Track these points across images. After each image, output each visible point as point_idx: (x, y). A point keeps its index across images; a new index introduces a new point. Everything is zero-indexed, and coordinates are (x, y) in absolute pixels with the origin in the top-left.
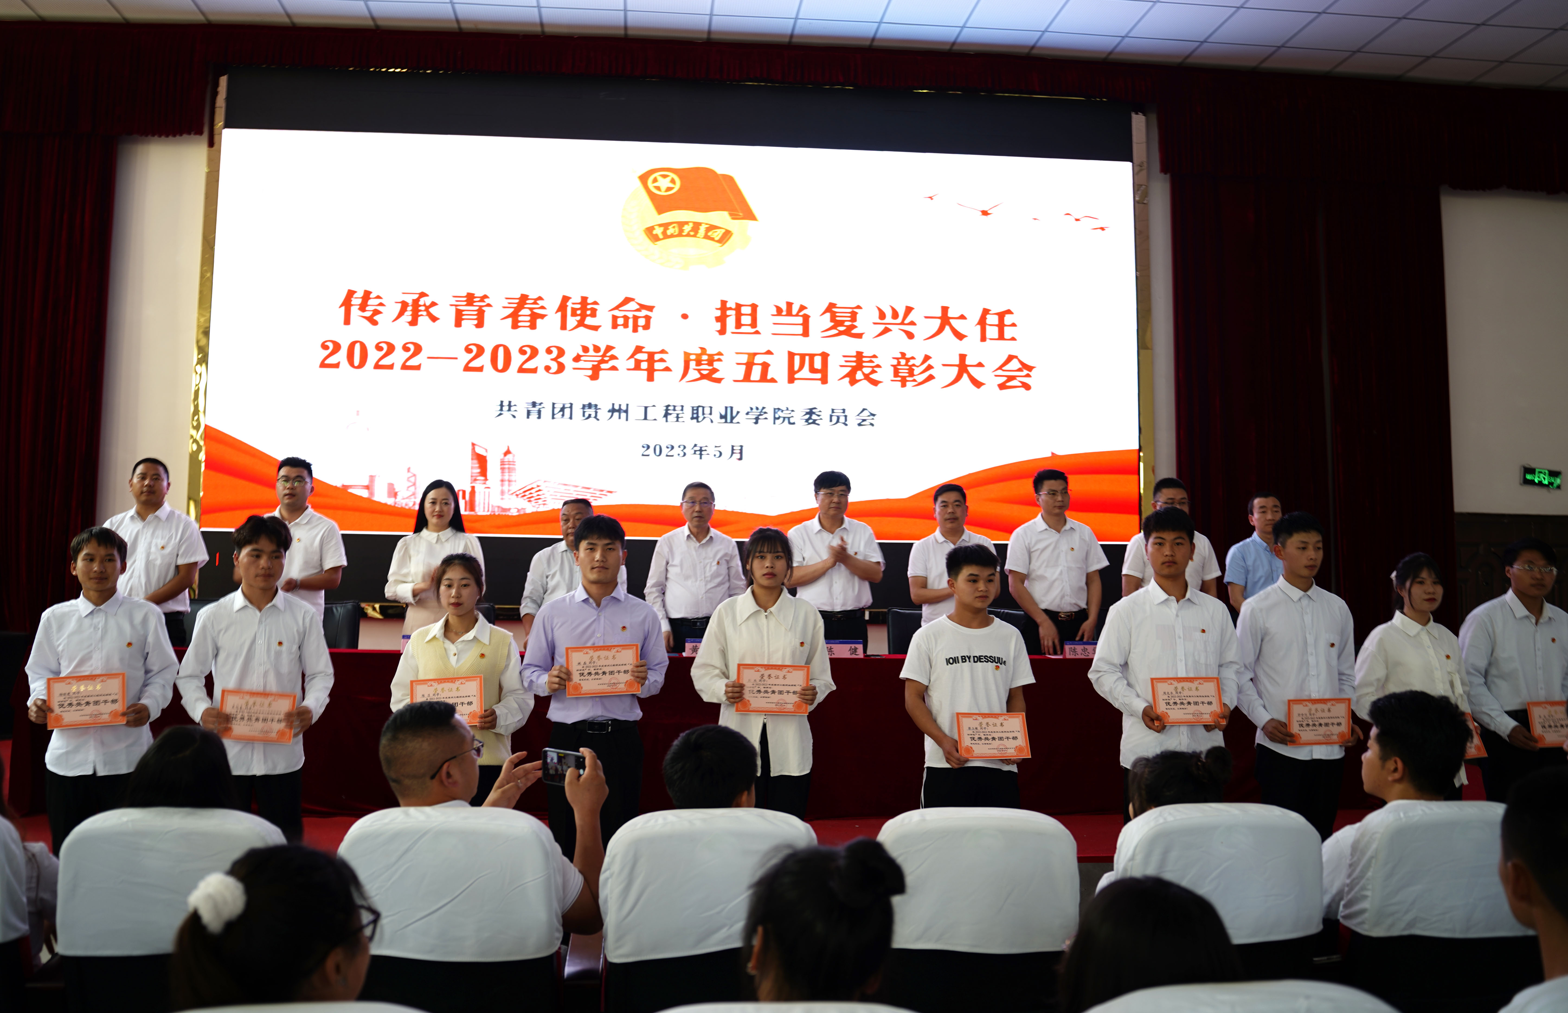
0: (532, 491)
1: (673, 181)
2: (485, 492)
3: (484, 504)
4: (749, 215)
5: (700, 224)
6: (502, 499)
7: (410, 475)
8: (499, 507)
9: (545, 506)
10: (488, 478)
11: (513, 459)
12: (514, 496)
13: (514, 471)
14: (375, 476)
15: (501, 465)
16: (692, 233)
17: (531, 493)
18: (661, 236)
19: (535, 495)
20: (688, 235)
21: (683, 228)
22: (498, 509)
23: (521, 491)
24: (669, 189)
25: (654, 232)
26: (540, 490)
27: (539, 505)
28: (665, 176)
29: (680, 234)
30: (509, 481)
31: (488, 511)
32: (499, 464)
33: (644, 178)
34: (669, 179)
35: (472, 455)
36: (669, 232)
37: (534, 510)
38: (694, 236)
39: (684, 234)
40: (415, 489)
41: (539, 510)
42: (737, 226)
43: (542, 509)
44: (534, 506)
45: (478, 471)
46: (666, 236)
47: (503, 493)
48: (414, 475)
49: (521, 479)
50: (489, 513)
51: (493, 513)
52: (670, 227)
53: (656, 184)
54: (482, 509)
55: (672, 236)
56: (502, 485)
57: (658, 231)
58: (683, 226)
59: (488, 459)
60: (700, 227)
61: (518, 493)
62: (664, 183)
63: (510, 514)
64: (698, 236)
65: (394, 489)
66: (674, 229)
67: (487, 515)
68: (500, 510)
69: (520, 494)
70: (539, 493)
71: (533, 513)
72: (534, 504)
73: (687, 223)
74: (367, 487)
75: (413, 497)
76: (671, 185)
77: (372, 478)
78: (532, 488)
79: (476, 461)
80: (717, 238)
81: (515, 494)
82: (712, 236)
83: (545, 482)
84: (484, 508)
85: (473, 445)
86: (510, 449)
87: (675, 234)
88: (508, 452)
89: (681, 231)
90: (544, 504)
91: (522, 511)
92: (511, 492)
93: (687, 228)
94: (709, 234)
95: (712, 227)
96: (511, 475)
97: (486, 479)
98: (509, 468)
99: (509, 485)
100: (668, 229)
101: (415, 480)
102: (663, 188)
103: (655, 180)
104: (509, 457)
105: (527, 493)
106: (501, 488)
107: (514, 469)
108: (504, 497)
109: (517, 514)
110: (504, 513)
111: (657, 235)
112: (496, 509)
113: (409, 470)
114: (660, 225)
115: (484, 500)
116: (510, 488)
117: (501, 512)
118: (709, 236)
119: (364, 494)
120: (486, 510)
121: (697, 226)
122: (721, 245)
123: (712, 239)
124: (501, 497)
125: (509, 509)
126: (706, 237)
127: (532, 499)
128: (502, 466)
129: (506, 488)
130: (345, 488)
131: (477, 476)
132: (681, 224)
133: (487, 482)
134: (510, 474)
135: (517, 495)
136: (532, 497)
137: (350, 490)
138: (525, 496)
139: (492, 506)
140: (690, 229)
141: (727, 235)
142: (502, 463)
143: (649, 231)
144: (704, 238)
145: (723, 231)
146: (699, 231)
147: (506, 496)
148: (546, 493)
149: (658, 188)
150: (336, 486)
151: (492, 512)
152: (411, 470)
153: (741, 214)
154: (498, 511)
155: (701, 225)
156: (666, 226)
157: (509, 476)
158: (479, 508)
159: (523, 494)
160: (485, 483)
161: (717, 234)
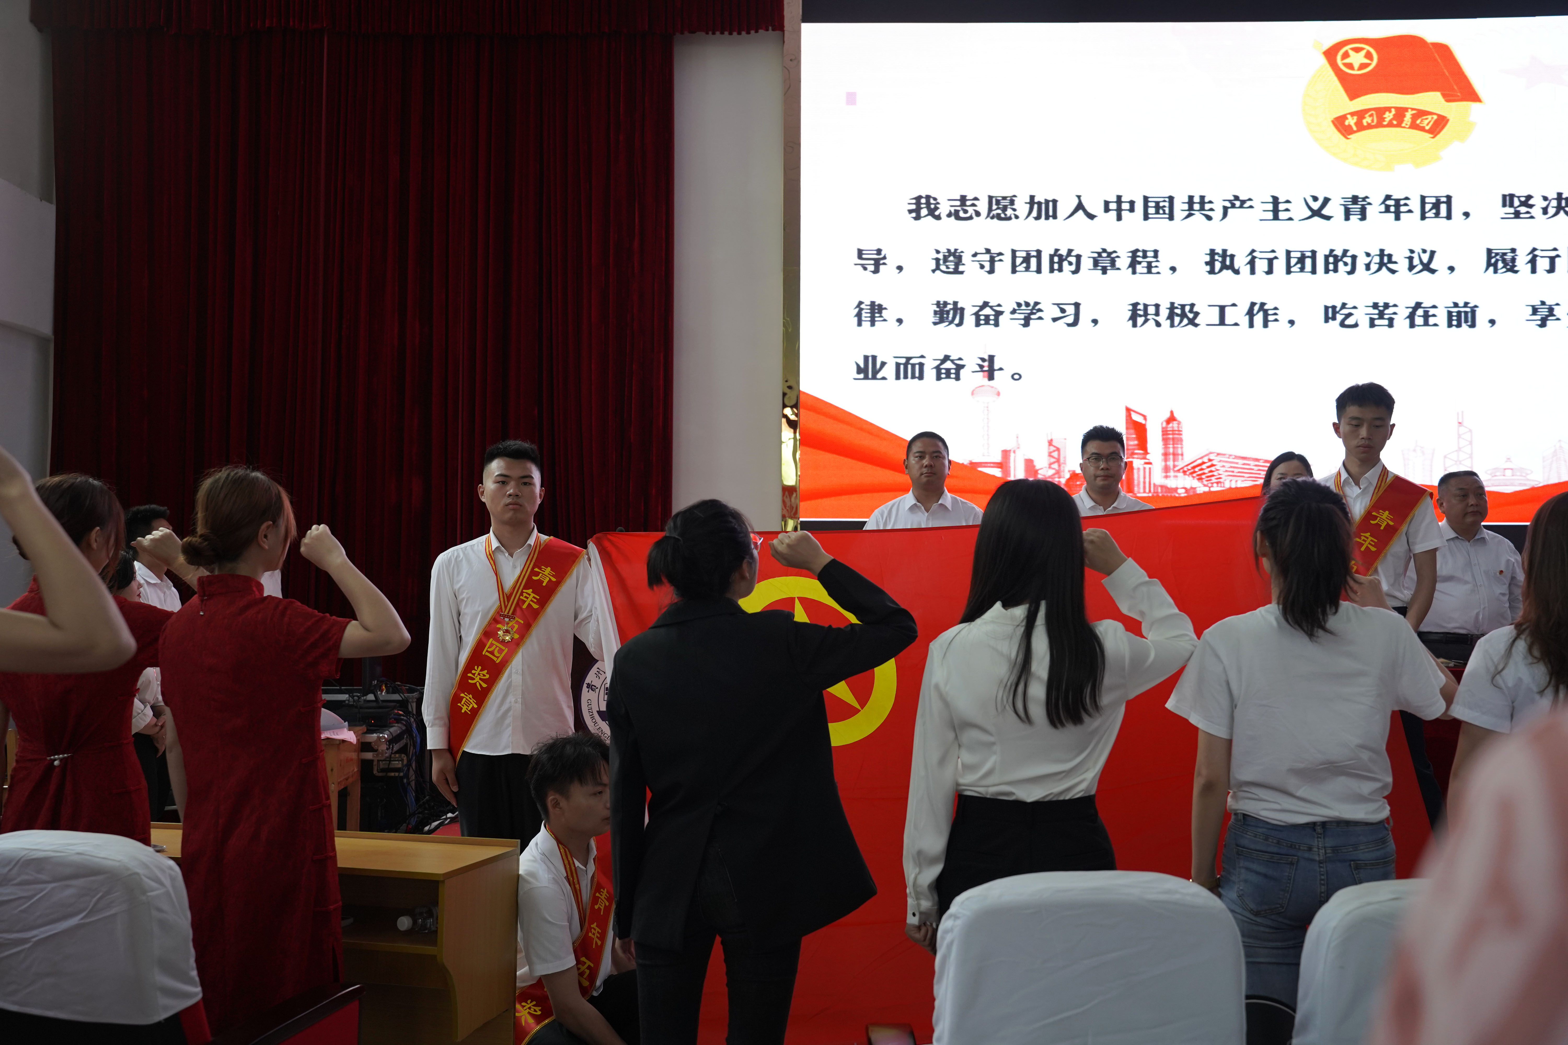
0: (1204, 466)
1: (1369, 56)
2: (1145, 468)
3: (1144, 483)
4: (1471, 95)
5: (1406, 109)
6: (1166, 477)
7: (1052, 448)
8: (1162, 486)
9: (1219, 485)
10: (1149, 451)
11: (1178, 427)
12: (1181, 474)
13: (1179, 443)
14: (1010, 451)
15: (1163, 435)
16: (1395, 122)
17: (1202, 469)
18: (1355, 128)
19: (1206, 471)
20: (1390, 125)
21: (1385, 116)
22: (1162, 489)
23: (1189, 467)
24: (1363, 66)
25: (1347, 123)
26: (1213, 465)
27: (1212, 483)
28: (1357, 50)
29: (1380, 125)
30: (1174, 454)
31: (1150, 491)
32: (1160, 433)
33: (1330, 54)
34: (1363, 53)
35: (1127, 423)
36: (1365, 122)
37: (1206, 489)
38: (1399, 125)
39: (1385, 123)
40: (1059, 466)
41: (1212, 489)
42: (1452, 110)
43: (1215, 488)
44: (1205, 486)
45: (1136, 442)
46: (1361, 127)
47: (1166, 469)
48: (1058, 449)
49: (1191, 452)
50: (1150, 495)
51: (1155, 495)
52: (1367, 116)
53: (1347, 61)
54: (1142, 490)
55: (1369, 127)
56: (1166, 460)
57: (1351, 121)
58: (1384, 114)
59: (1148, 427)
60: (1406, 113)
61: (1185, 469)
62: (1357, 59)
63: (1177, 495)
64: (1403, 125)
65: (1034, 466)
66: (1371, 118)
67: (1149, 497)
68: (1164, 490)
69: (1189, 470)
70: (1213, 469)
71: (1205, 493)
72: (1206, 483)
73: (1389, 109)
74: (999, 465)
75: (1056, 476)
76: (1367, 61)
77: (1006, 454)
78: (1204, 463)
79: (1132, 431)
80: (1427, 128)
81: (1181, 471)
82: (1421, 125)
83: (1218, 454)
84: (1144, 487)
85: (1128, 410)
86: (1175, 415)
87: (1373, 124)
88: (1172, 419)
89: (1381, 119)
90: (1217, 483)
91: (1192, 490)
92: (1176, 469)
93: (1388, 116)
94: (1418, 122)
95: (1421, 113)
96: (1178, 447)
97: (1146, 453)
98: (1173, 439)
99: (1174, 461)
100: (1365, 118)
101: (1059, 455)
102: (1356, 66)
103: (1346, 55)
104: (1174, 425)
105: (1197, 469)
106: (1163, 464)
107: (1181, 440)
108: (1168, 474)
109: (1186, 495)
110: (1169, 495)
111: (1350, 126)
112: (1159, 490)
113: (1050, 443)
114: (1352, 114)
115: (1145, 478)
116: (1176, 463)
117: (1166, 492)
118: (1418, 125)
119: (997, 472)
120: (1147, 490)
121: (1400, 113)
122: (1432, 136)
123: (1422, 129)
124: (1164, 474)
125: (1177, 489)
126: (1414, 126)
127: (1203, 476)
128: (1165, 437)
129: (1170, 463)
130: (974, 465)
131: (1135, 449)
132: (1380, 112)
133: (1148, 456)
134: (1175, 446)
135: (1184, 472)
136: (1204, 474)
137: (980, 469)
138: (1195, 472)
139: (1154, 484)
140: (1391, 117)
141: (1441, 123)
142: (1165, 432)
143: (1340, 123)
144: (1409, 128)
145: (1435, 117)
146: (1405, 119)
147: (1172, 474)
148: (1221, 469)
149: (1350, 66)
150: (963, 464)
151: (1154, 492)
152: (1054, 443)
153: (1459, 94)
154: (1162, 492)
155: (1407, 111)
156: (1360, 114)
157: (1174, 448)
158: (1139, 488)
159: (1192, 470)
160: (1145, 458)
161: (1427, 122)
